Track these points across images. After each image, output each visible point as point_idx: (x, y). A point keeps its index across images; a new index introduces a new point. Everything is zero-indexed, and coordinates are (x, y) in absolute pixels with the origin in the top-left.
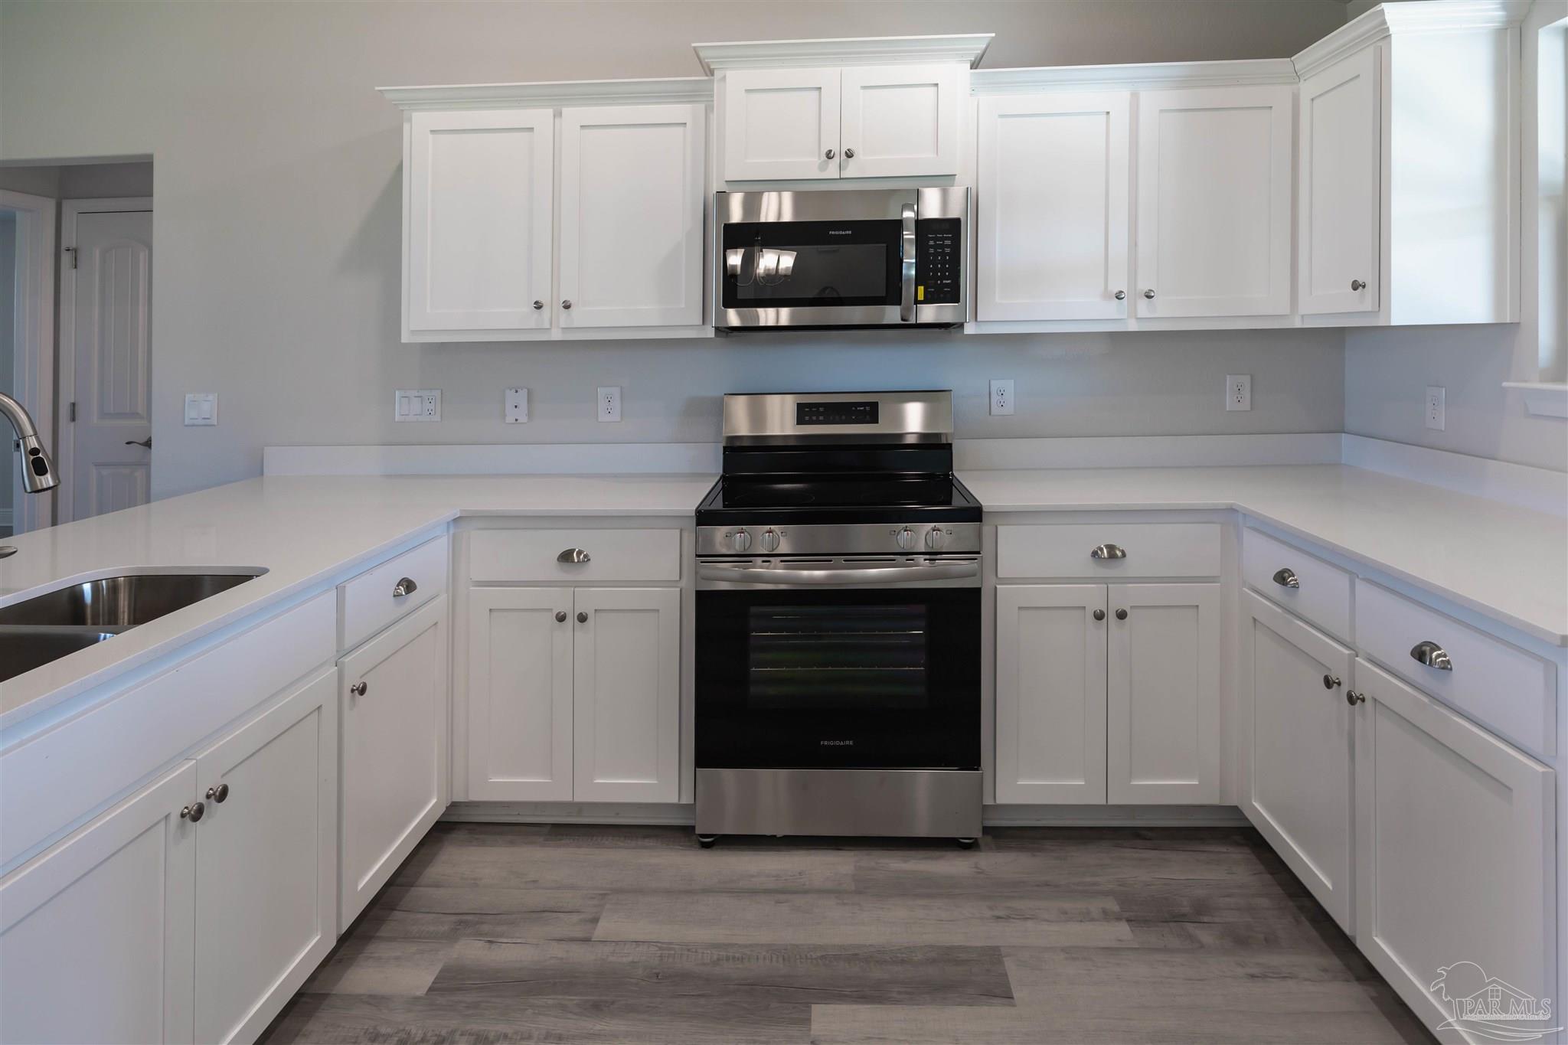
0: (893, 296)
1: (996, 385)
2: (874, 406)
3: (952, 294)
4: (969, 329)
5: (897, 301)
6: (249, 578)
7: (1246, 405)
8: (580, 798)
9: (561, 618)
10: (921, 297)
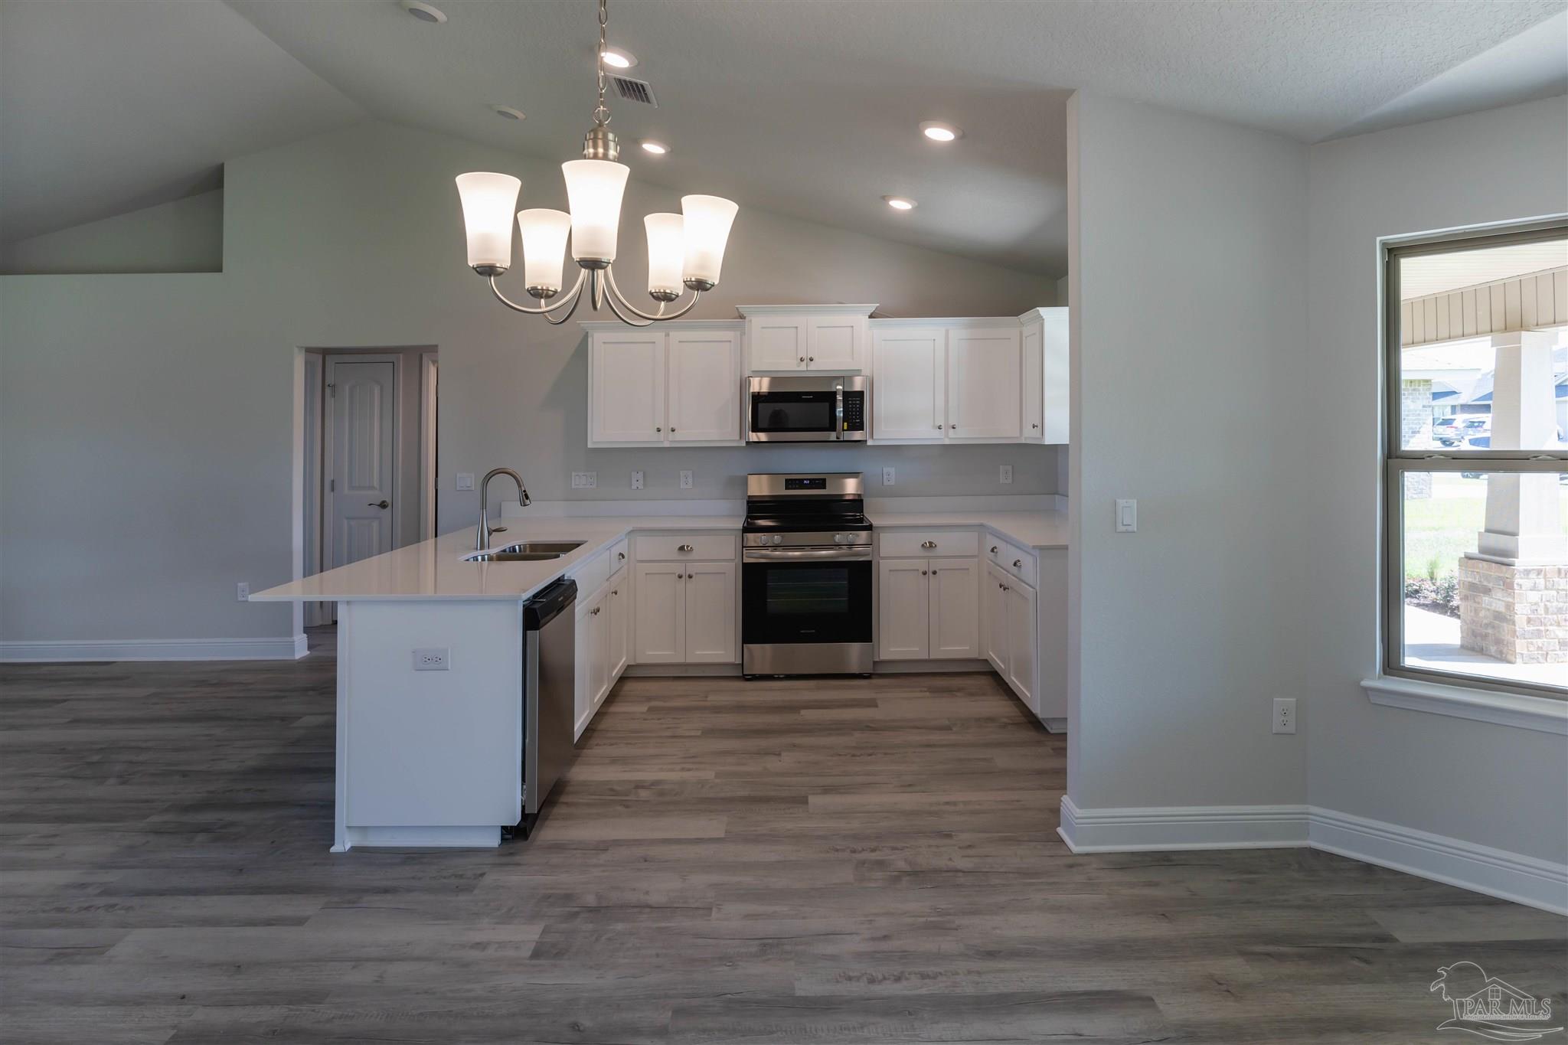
0: (832, 427)
1: (886, 470)
2: (824, 480)
3: (861, 427)
4: (870, 443)
5: (834, 430)
6: (578, 545)
7: (1010, 481)
8: (690, 660)
9: (680, 577)
10: (845, 428)
